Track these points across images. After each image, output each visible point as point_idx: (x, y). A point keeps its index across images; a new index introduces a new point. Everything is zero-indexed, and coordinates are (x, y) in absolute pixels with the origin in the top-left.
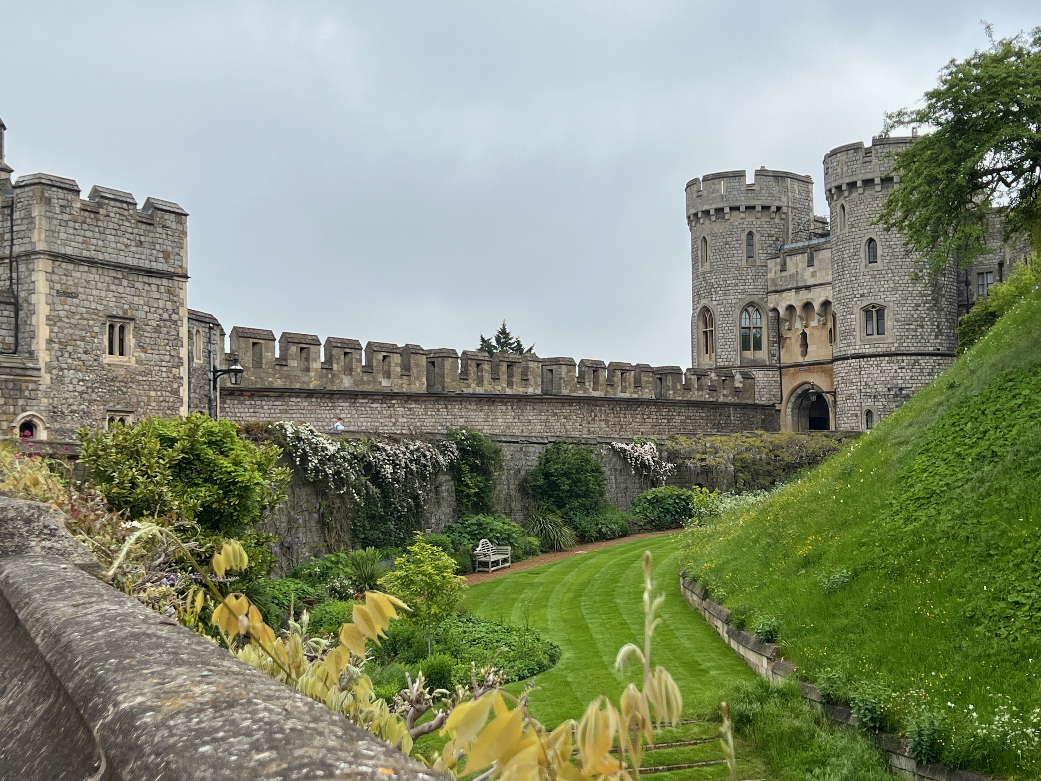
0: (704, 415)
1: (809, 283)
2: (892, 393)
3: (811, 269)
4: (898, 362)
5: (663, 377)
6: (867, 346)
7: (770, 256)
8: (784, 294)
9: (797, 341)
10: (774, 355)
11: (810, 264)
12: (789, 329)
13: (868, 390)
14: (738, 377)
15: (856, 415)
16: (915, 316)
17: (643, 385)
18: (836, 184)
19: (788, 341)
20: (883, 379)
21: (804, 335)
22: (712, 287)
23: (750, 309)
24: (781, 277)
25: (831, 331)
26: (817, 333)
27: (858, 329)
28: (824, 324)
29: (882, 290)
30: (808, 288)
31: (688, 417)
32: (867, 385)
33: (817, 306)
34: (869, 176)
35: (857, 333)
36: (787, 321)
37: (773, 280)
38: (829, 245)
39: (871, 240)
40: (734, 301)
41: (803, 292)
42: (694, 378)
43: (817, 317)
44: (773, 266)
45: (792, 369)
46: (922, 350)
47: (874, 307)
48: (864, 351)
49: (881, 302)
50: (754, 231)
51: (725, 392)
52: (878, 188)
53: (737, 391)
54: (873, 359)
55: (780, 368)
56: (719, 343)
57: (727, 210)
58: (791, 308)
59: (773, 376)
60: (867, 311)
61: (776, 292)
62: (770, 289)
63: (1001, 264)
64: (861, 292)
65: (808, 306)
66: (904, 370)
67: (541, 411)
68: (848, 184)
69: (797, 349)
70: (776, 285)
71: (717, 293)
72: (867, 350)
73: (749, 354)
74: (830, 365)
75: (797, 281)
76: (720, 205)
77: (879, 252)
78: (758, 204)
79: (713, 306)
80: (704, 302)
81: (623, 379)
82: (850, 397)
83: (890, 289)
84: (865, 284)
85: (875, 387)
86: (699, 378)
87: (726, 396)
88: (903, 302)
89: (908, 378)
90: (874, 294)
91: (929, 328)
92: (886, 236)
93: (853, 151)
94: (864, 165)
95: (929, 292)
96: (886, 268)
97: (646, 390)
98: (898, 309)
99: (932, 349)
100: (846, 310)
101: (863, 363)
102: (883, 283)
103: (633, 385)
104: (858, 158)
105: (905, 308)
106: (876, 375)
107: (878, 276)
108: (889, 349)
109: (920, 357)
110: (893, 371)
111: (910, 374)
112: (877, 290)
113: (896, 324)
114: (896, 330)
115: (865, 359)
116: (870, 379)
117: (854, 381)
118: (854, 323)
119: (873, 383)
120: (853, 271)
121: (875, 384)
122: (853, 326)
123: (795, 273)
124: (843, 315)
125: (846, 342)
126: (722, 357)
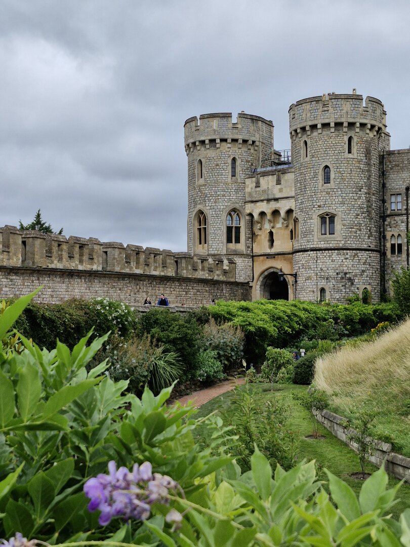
0: (207, 289)
1: (277, 197)
2: (340, 276)
3: (279, 187)
4: (344, 255)
5: (179, 261)
6: (322, 243)
7: (247, 176)
8: (258, 204)
9: (266, 237)
10: (249, 247)
11: (279, 183)
12: (260, 229)
13: (323, 274)
14: (226, 262)
15: (313, 292)
16: (356, 222)
17: (168, 265)
18: (302, 125)
19: (259, 237)
20: (334, 266)
21: (271, 233)
22: (206, 196)
23: (232, 213)
24: (256, 192)
25: (291, 231)
26: (282, 232)
27: (316, 230)
28: (287, 226)
29: (334, 203)
30: (276, 200)
31: (198, 291)
32: (321, 270)
33: (283, 212)
34: (326, 121)
35: (315, 233)
36: (258, 222)
37: (250, 194)
38: (293, 170)
39: (326, 167)
41: (272, 202)
42: (199, 261)
43: (281, 221)
44: (250, 184)
45: (261, 258)
46: (359, 246)
47: (327, 215)
48: (320, 246)
49: (333, 211)
50: (237, 157)
51: (218, 272)
52: (333, 130)
53: (225, 272)
54: (326, 252)
55: (253, 256)
56: (210, 238)
57: (218, 141)
58: (263, 214)
59: (248, 261)
60: (323, 218)
61: (252, 202)
62: (247, 199)
63: (408, 189)
64: (318, 204)
65: (276, 213)
66: (348, 261)
68: (310, 126)
69: (267, 244)
70: (251, 197)
71: (209, 201)
72: (322, 245)
73: (232, 246)
74: (291, 256)
75: (267, 195)
76: (213, 137)
77: (332, 176)
78: (240, 138)
80: (199, 207)
81: (155, 261)
82: (309, 278)
83: (339, 203)
84: (322, 198)
85: (328, 271)
86: (202, 262)
87: (218, 275)
88: (347, 212)
89: (350, 266)
90: (328, 205)
91: (364, 231)
92: (337, 165)
93: (315, 102)
94: (323, 113)
95: (365, 206)
96: (337, 187)
97: (170, 270)
98: (344, 217)
99: (366, 246)
100: (307, 216)
101: (319, 254)
102: (334, 198)
103: (161, 266)
104: (318, 107)
105: (349, 217)
106: (328, 263)
107: (331, 193)
108: (337, 245)
109: (358, 252)
110: (341, 261)
111: (352, 263)
112: (330, 203)
113: (343, 227)
114: (342, 232)
115: (321, 252)
116: (324, 266)
117: (312, 267)
118: (313, 226)
119: (326, 269)
120: (313, 189)
121: (328, 269)
122: (312, 228)
123: (267, 189)
124: (304, 220)
125: (306, 239)
126: (213, 247)
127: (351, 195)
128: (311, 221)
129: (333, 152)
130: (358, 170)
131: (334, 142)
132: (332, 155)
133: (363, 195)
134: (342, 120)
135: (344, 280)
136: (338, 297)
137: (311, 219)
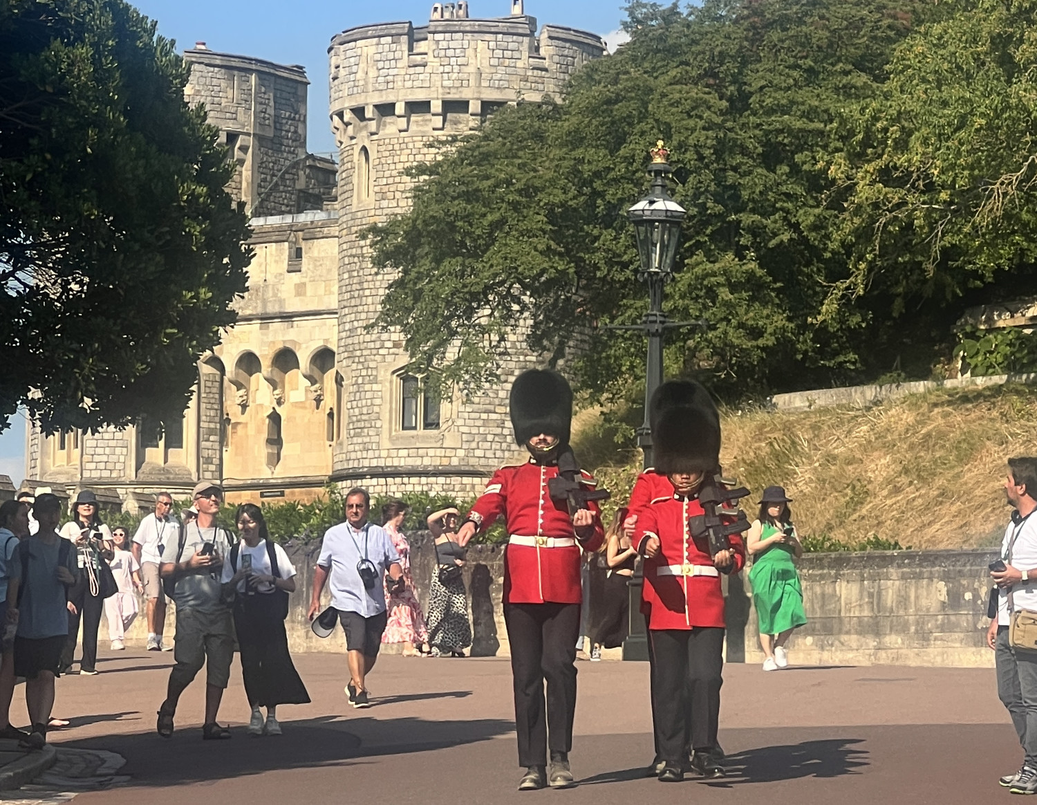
1: (290, 309)
3: (296, 278)
6: (403, 453)
8: (237, 328)
9: (259, 431)
10: (209, 461)
11: (294, 266)
12: (244, 406)
18: (354, 104)
19: (240, 430)
21: (275, 418)
25: (331, 415)
26: (307, 415)
27: (386, 415)
30: (287, 317)
33: (304, 358)
34: (420, 96)
35: (384, 424)
36: (239, 386)
38: (334, 230)
41: (276, 325)
43: (303, 383)
45: (246, 495)
47: (420, 370)
48: (396, 462)
52: (437, 121)
54: (414, 480)
58: (248, 359)
60: (406, 379)
64: (395, 337)
65: (285, 359)
68: (377, 107)
69: (259, 449)
72: (403, 460)
74: (325, 489)
75: (265, 302)
93: (389, 39)
94: (412, 70)
100: (364, 373)
104: (398, 55)
108: (445, 462)
114: (461, 422)
115: (398, 480)
118: (378, 401)
122: (376, 409)
123: (262, 283)
124: (356, 383)
125: (360, 440)
126: (97, 458)
128: (375, 387)
134: (465, 94)
137: (375, 381)
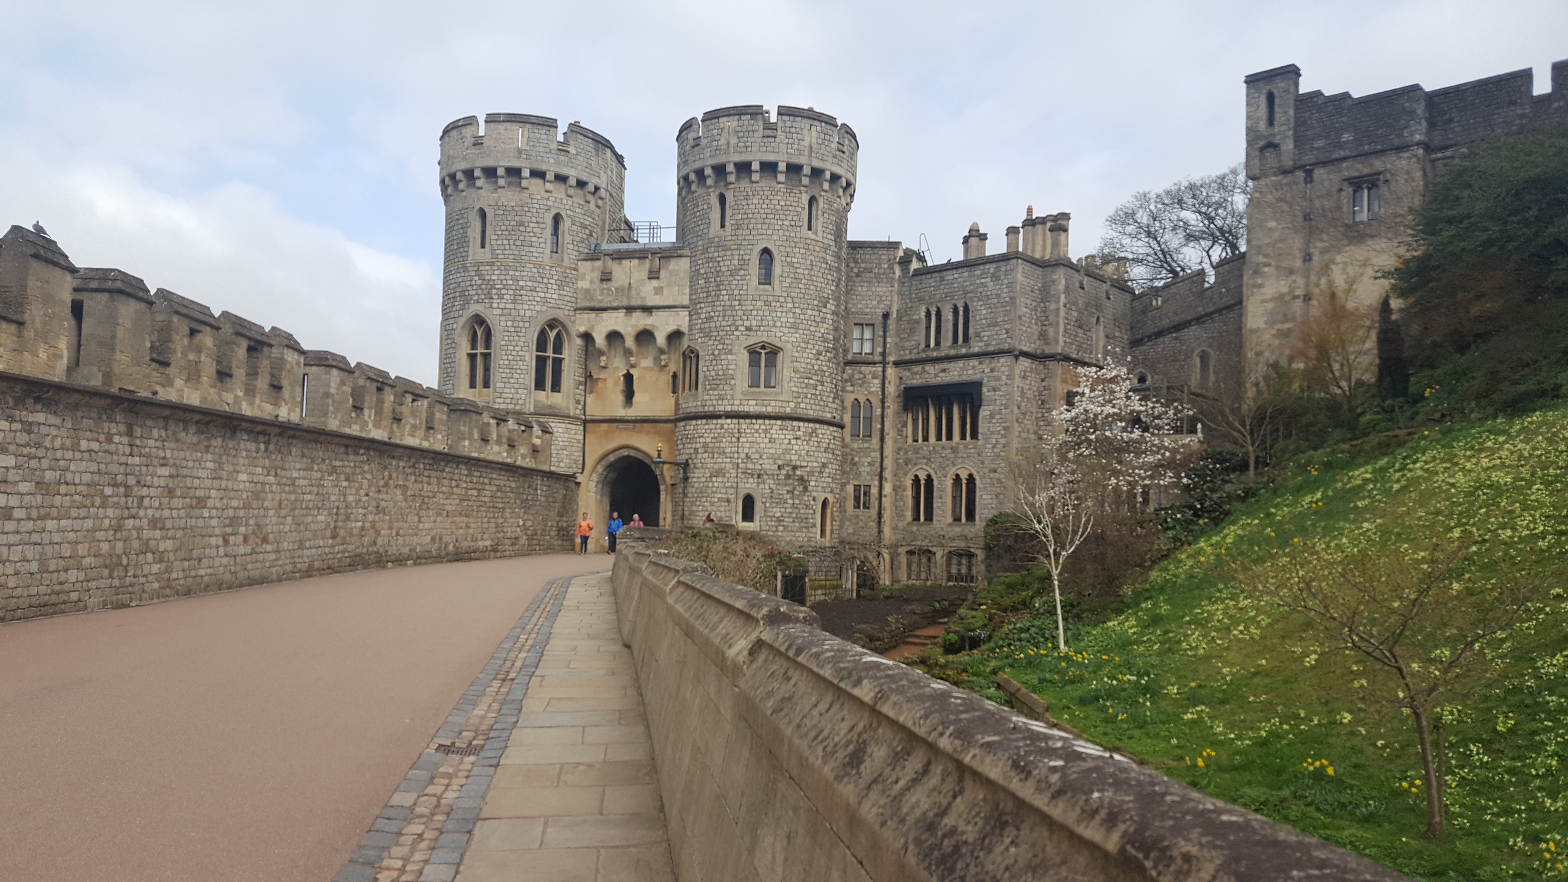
1: (650, 303)
2: (783, 472)
3: (655, 283)
4: (793, 430)
6: (752, 402)
7: (582, 256)
8: (605, 315)
9: (616, 384)
10: (577, 402)
11: (654, 275)
12: (605, 368)
13: (750, 466)
14: (536, 429)
15: (728, 501)
16: (816, 367)
17: (436, 426)
18: (716, 162)
19: (600, 384)
20: (773, 451)
21: (629, 377)
22: (493, 287)
23: (548, 329)
24: (602, 290)
25: (675, 376)
26: (654, 376)
27: (740, 376)
28: (666, 366)
29: (778, 324)
30: (648, 310)
32: (748, 457)
33: (660, 336)
34: (771, 158)
35: (738, 382)
36: (602, 353)
37: (588, 292)
38: (688, 252)
39: (766, 251)
40: (528, 314)
41: (637, 315)
42: (493, 422)
43: (653, 353)
44: (589, 271)
45: (604, 426)
46: (819, 415)
47: (763, 347)
48: (746, 409)
49: (776, 342)
50: (563, 214)
51: (523, 450)
52: (782, 178)
53: (535, 451)
54: (760, 421)
55: (585, 422)
56: (499, 374)
57: (526, 173)
58: (614, 337)
59: (575, 431)
60: (753, 353)
61: (592, 309)
62: (582, 303)
63: (886, 316)
64: (747, 324)
65: (645, 336)
66: (799, 442)
67: (313, 462)
68: (736, 165)
69: (618, 397)
70: (592, 299)
71: (501, 297)
72: (751, 407)
73: (546, 397)
74: (670, 425)
75: (629, 297)
76: (516, 164)
77: (777, 270)
78: (573, 174)
79: (493, 316)
80: (474, 308)
82: (719, 473)
83: (788, 325)
84: (754, 313)
85: (761, 461)
86: (498, 424)
87: (524, 457)
88: (803, 345)
89: (803, 453)
90: (767, 329)
91: (828, 387)
92: (788, 249)
93: (749, 117)
94: (766, 140)
95: (831, 337)
96: (785, 294)
97: (439, 436)
98: (796, 354)
99: (829, 415)
100: (720, 347)
101: (744, 426)
102: (779, 314)
103: (424, 426)
104: (754, 128)
105: (805, 355)
106: (762, 445)
107: (773, 304)
108: (782, 410)
109: (818, 426)
110: (786, 441)
111: (806, 448)
112: (771, 323)
113: (793, 374)
114: (792, 384)
115: (748, 421)
116: (754, 450)
117: (728, 450)
118: (732, 367)
119: (757, 456)
120: (736, 292)
121: (761, 457)
122: (731, 372)
123: (627, 286)
124: (713, 354)
125: (716, 393)
126: (504, 395)
127: (810, 312)
128: (730, 357)
129: (780, 222)
130: (824, 265)
131: (782, 203)
132: (777, 227)
133: (829, 316)
134: (801, 161)
135: (791, 481)
136: (778, 515)
137: (730, 352)
